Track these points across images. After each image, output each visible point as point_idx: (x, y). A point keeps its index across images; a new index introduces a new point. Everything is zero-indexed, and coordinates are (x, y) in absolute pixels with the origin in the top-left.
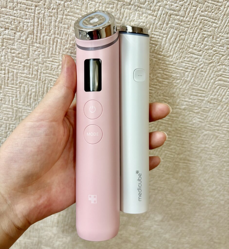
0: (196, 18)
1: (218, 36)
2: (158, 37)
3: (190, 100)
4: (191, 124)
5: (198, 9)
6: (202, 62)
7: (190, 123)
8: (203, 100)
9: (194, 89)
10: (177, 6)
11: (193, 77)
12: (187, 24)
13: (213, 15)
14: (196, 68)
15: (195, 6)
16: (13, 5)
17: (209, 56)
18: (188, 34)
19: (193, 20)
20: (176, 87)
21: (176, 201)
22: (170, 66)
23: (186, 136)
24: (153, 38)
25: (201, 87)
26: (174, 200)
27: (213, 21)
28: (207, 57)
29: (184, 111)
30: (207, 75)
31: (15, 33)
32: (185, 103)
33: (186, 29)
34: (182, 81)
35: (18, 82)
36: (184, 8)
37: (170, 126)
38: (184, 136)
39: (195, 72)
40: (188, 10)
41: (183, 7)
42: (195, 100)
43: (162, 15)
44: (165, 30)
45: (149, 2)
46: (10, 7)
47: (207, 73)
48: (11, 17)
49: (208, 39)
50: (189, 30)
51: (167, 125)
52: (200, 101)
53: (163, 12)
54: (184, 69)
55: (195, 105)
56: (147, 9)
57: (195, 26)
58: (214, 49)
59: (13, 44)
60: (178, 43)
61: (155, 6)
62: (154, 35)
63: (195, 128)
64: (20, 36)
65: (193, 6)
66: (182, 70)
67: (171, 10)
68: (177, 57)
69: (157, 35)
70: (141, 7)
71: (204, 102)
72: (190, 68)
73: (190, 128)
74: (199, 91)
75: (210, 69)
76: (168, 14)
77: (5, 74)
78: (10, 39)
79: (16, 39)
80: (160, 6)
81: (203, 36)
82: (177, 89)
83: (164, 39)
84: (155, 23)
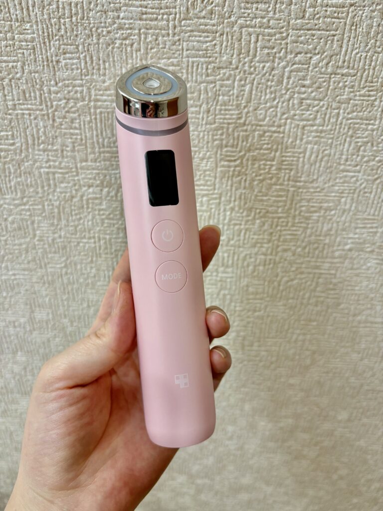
1: (380, 140)
2: (291, 159)
3: (357, 236)
4: (365, 269)
5: (341, 111)
6: (362, 181)
7: (364, 267)
8: (376, 233)
9: (358, 219)
10: (311, 114)
11: (353, 203)
12: (329, 134)
13: (365, 115)
14: (355, 190)
15: (337, 109)
17: (372, 170)
18: (333, 146)
19: (338, 127)
20: (331, 222)
22: (317, 194)
23: (361, 287)
24: (285, 161)
25: (369, 214)
26: (362, 385)
27: (367, 122)
28: (369, 171)
29: (349, 253)
30: (374, 197)
32: (350, 241)
34: (337, 211)
35: (113, 250)
36: (321, 115)
37: (333, 276)
38: (357, 288)
39: (356, 196)
41: (319, 114)
42: (363, 234)
43: (292, 130)
44: (299, 148)
45: (270, 117)
47: (373, 194)
48: (95, 171)
49: (365, 148)
51: (328, 276)
52: (371, 234)
54: (338, 195)
55: (365, 241)
56: (269, 126)
58: (377, 159)
61: (280, 119)
62: (286, 157)
64: (109, 192)
65: (334, 109)
66: (335, 196)
67: (303, 120)
69: (289, 157)
70: (261, 126)
72: (347, 191)
73: (364, 275)
74: (366, 221)
75: (377, 188)
76: (300, 127)
77: (95, 242)
80: (287, 119)
81: (357, 146)
82: (332, 224)
83: (301, 160)
84: (284, 142)
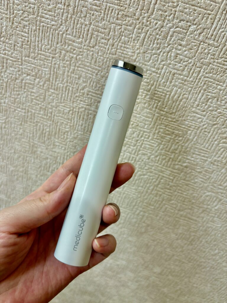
0: (200, 79)
16: (34, 55)
21: (175, 257)
31: (35, 79)
33: (190, 89)
40: (192, 71)
46: (32, 57)
50: (193, 90)
53: (167, 71)
57: (199, 86)
59: (33, 88)
60: (181, 101)
63: (197, 187)
68: (180, 114)
71: (207, 162)
78: (31, 84)
79: (35, 85)
